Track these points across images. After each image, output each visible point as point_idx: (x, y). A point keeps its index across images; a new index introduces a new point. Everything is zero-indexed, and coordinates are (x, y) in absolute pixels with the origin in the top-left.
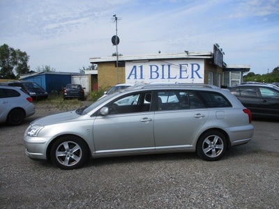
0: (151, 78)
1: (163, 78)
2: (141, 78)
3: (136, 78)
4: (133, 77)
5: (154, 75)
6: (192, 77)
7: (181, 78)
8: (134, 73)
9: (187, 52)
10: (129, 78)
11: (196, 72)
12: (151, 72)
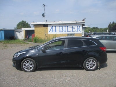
0: (60, 31)
1: (65, 31)
2: (56, 31)
3: (53, 31)
4: (51, 31)
5: (61, 30)
6: (77, 31)
7: (72, 31)
8: (52, 29)
9: (76, 21)
10: (50, 32)
11: (79, 29)
12: (60, 29)
